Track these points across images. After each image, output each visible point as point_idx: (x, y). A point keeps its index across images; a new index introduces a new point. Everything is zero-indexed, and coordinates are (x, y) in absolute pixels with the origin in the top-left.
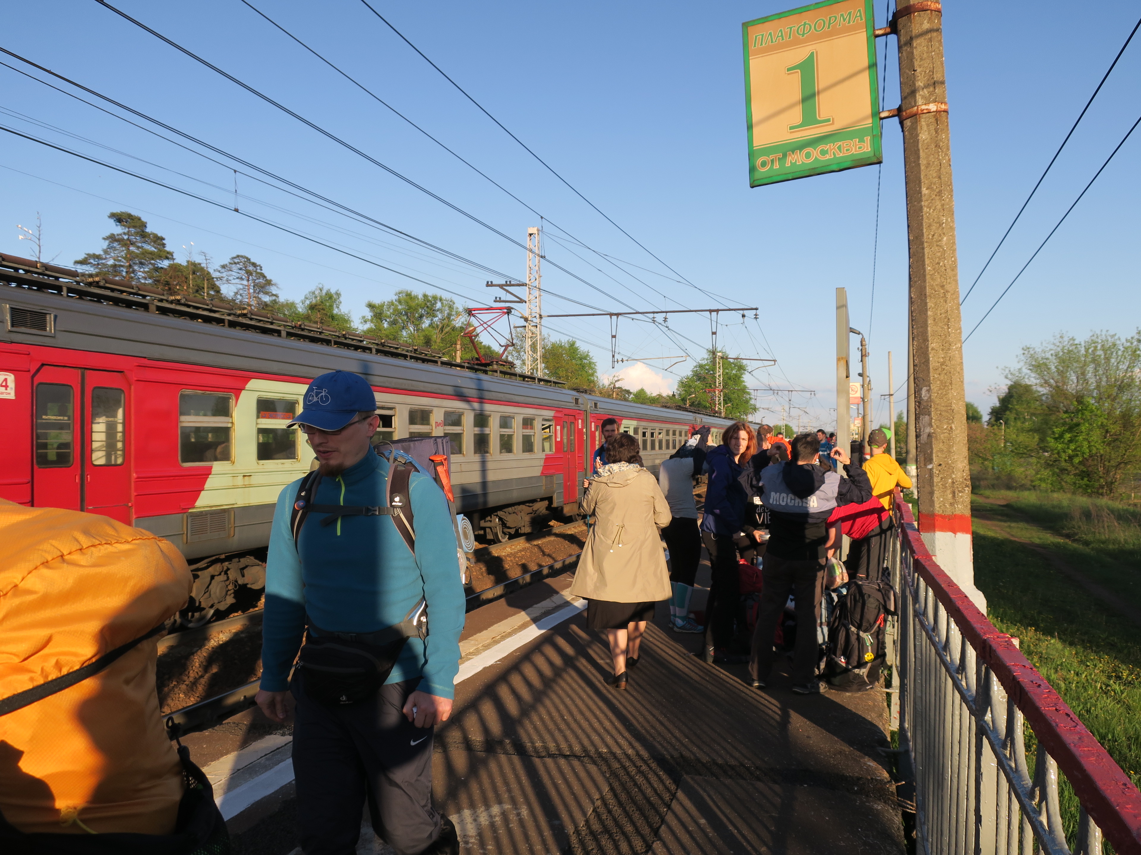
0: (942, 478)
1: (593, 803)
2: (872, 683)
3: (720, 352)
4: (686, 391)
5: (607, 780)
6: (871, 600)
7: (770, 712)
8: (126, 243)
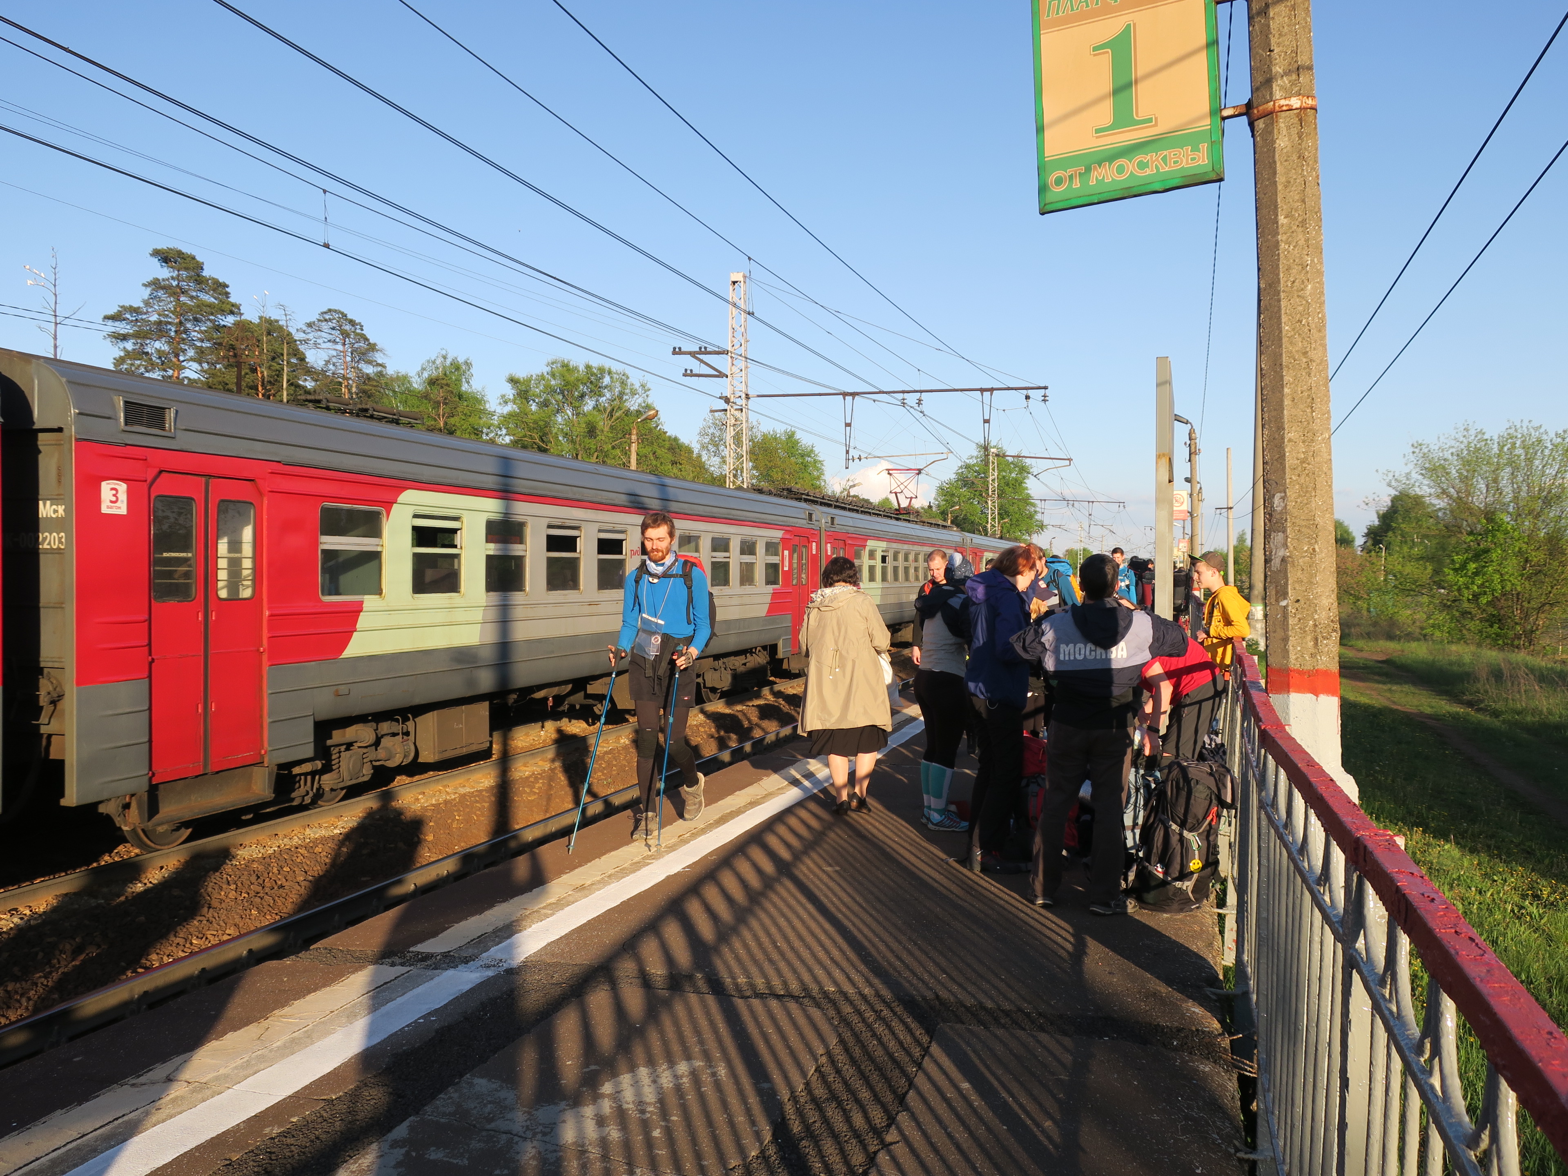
0: (1300, 620)
1: (816, 1060)
2: (1198, 900)
3: (994, 447)
4: (947, 501)
5: (835, 1028)
6: (1200, 787)
7: (1059, 940)
8: (175, 292)
